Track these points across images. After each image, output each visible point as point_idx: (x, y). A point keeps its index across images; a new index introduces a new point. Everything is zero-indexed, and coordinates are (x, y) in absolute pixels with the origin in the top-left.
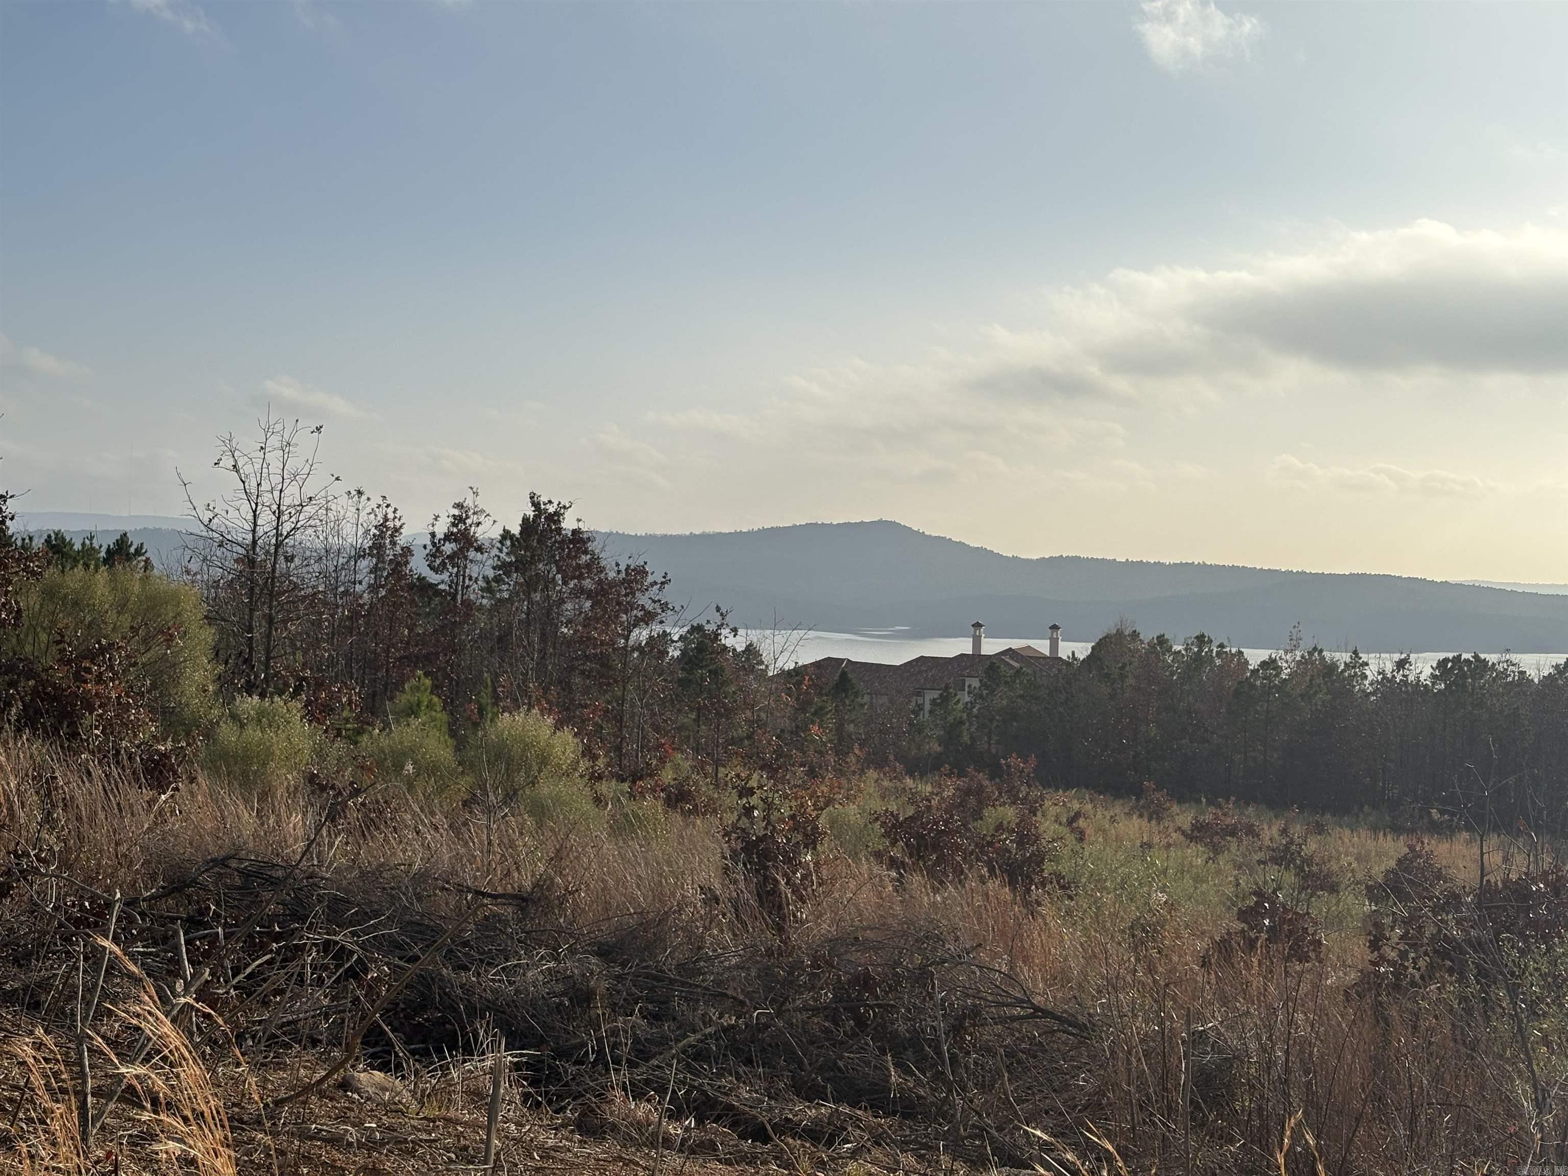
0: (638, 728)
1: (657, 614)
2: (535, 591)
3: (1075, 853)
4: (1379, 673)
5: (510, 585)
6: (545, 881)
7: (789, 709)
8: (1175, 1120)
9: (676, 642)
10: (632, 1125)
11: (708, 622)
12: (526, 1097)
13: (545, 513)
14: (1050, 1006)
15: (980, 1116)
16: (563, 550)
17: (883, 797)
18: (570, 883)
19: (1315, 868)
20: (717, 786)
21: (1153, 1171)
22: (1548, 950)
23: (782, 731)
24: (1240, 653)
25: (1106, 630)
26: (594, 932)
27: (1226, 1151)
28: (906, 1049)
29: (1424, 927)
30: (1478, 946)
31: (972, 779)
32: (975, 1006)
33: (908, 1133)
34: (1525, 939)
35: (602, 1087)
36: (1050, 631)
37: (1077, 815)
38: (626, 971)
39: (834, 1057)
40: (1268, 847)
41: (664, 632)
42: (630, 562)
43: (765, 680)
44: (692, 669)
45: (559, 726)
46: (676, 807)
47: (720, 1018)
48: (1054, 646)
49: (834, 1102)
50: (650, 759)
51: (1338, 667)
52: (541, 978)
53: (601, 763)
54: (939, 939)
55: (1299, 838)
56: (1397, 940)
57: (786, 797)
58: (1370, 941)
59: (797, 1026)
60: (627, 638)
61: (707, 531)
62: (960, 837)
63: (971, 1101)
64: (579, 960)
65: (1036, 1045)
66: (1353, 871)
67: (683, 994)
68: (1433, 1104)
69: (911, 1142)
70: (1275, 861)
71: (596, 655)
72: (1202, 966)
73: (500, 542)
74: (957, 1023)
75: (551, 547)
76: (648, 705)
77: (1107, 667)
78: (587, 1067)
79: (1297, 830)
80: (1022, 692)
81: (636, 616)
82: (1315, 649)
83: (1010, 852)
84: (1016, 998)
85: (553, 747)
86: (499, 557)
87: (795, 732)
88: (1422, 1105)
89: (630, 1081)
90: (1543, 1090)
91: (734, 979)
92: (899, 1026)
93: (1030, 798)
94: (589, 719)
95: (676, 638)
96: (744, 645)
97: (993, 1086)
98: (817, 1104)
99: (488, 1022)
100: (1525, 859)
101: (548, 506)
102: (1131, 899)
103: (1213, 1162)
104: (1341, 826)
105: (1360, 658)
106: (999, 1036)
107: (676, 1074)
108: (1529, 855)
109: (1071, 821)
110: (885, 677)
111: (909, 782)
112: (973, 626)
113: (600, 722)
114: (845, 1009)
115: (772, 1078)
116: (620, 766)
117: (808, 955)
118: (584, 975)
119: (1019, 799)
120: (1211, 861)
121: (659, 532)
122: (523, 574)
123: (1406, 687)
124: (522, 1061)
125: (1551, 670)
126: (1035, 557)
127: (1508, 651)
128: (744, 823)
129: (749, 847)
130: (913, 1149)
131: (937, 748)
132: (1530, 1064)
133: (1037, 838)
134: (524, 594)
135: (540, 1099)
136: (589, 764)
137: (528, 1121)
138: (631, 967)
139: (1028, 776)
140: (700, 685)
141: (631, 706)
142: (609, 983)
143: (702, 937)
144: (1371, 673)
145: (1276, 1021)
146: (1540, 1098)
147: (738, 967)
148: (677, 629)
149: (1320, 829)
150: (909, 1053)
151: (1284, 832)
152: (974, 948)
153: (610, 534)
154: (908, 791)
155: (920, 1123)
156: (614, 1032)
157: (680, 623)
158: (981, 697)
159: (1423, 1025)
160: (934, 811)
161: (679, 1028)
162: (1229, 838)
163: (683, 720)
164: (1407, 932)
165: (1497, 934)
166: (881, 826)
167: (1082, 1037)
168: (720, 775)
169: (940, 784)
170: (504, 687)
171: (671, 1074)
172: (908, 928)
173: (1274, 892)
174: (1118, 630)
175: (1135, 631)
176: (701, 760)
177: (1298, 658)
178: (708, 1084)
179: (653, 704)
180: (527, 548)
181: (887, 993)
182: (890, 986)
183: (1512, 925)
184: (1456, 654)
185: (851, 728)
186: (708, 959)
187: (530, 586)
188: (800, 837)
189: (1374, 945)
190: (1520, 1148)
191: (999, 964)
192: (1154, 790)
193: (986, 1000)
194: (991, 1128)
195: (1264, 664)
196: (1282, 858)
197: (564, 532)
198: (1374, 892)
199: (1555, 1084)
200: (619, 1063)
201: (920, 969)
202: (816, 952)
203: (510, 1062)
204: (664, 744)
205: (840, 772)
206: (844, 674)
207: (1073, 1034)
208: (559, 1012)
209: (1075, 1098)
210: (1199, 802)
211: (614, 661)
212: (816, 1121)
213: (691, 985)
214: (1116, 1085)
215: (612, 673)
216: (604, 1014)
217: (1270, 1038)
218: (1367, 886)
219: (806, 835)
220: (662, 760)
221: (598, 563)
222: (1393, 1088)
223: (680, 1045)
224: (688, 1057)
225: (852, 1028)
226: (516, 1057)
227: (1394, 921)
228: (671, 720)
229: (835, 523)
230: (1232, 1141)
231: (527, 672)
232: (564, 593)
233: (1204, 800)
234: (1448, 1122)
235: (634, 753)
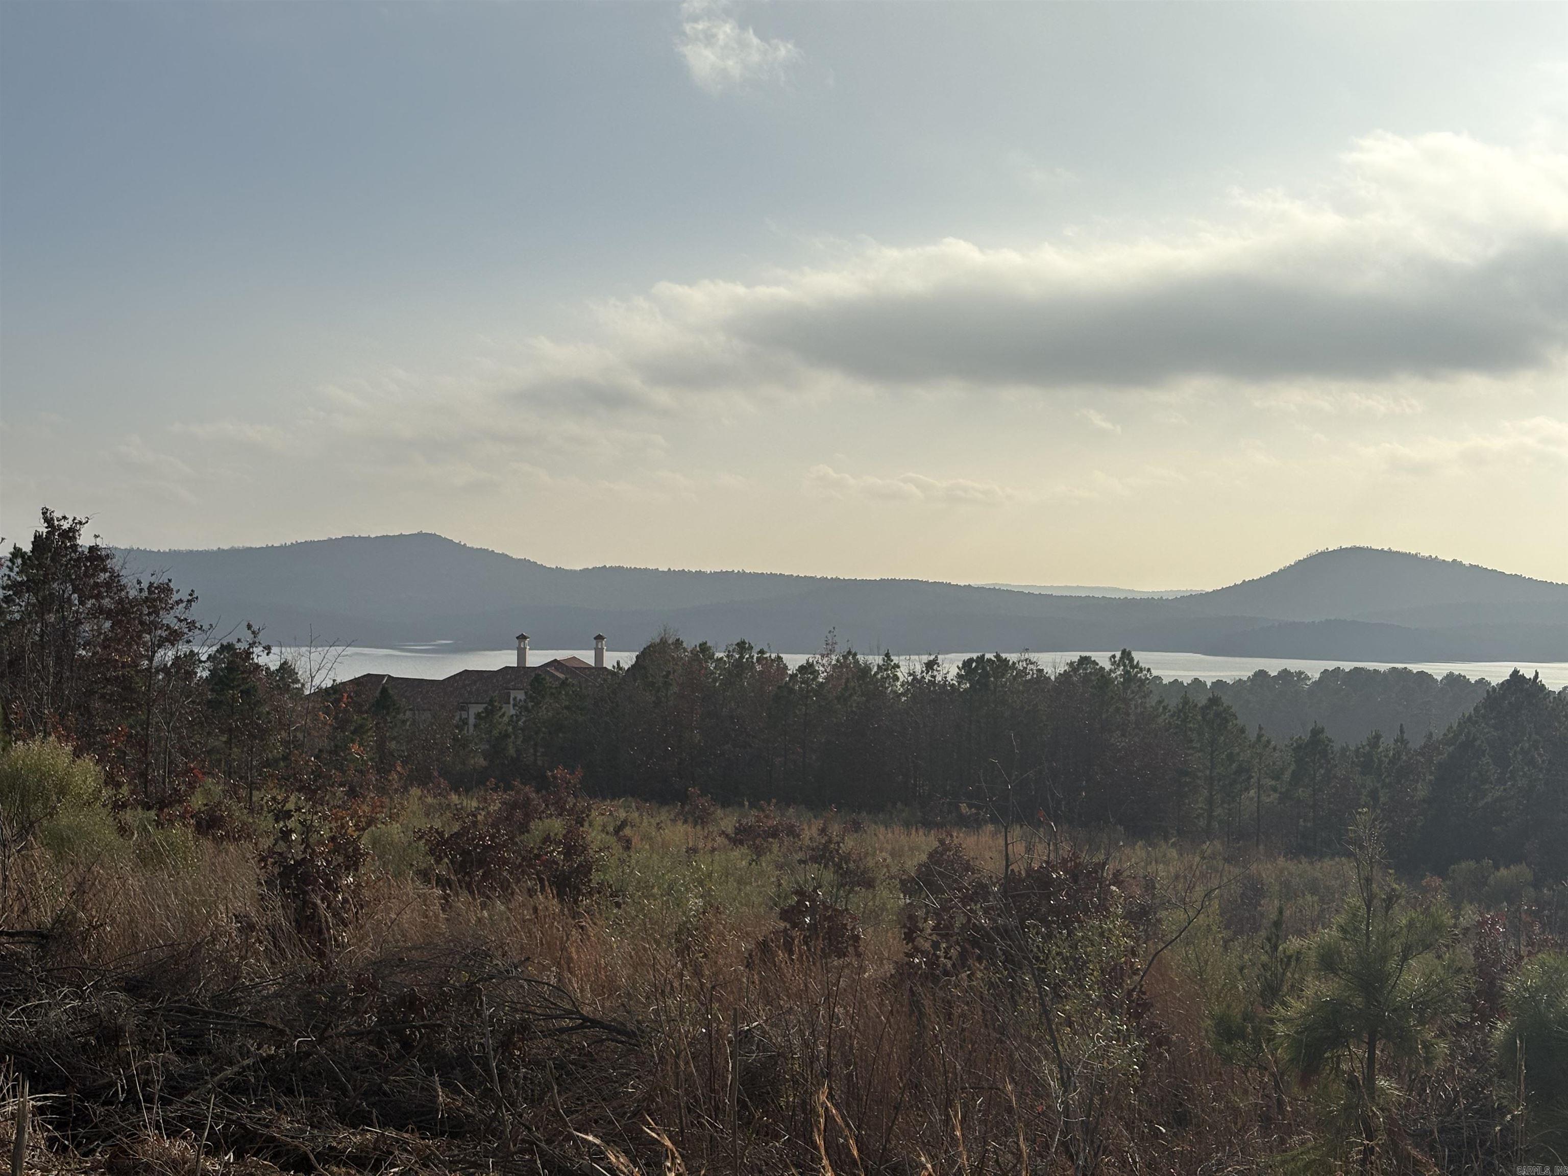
0: (165, 753)
1: (183, 634)
2: (49, 612)
3: (622, 861)
4: (910, 674)
5: (21, 606)
6: (66, 916)
7: (327, 727)
8: (723, 1120)
9: (204, 662)
10: (167, 1163)
11: (239, 640)
12: (51, 1141)
13: (59, 529)
14: (598, 1016)
15: (530, 1130)
16: (80, 568)
17: (427, 815)
18: (94, 917)
19: (852, 865)
20: (251, 811)
21: (703, 1172)
22: (1069, 934)
23: (320, 751)
24: (779, 658)
25: (650, 640)
26: (121, 967)
27: (772, 1147)
28: (453, 1068)
29: (954, 917)
30: (1005, 933)
31: (518, 793)
32: (524, 1020)
33: (456, 1152)
34: (1047, 925)
35: (134, 1127)
36: (595, 641)
37: (624, 824)
38: (157, 1006)
39: (379, 1081)
40: (808, 846)
41: (192, 651)
42: (153, 579)
43: (301, 699)
44: (222, 690)
45: (77, 753)
46: (207, 834)
47: (258, 1049)
48: (599, 657)
49: (380, 1127)
50: (178, 785)
51: (871, 670)
52: (64, 1017)
53: (125, 790)
54: (487, 955)
55: (837, 836)
56: (929, 931)
57: (325, 817)
58: (905, 933)
59: (340, 1052)
60: (151, 660)
61: (236, 546)
62: (506, 851)
63: (521, 1116)
64: (105, 997)
65: (585, 1055)
66: (888, 866)
67: (219, 1027)
68: (966, 1088)
69: (459, 1162)
70: (814, 859)
71: (117, 677)
72: (747, 967)
73: (11, 560)
74: (505, 1038)
75: (66, 565)
76: (175, 729)
77: (652, 675)
78: (117, 1106)
79: (835, 829)
80: (567, 703)
81: (160, 636)
82: (849, 653)
83: (558, 864)
84: (565, 1010)
85: (72, 775)
86: (9, 576)
87: (335, 752)
88: (956, 1091)
89: (163, 1119)
90: (1068, 1069)
91: (272, 1009)
92: (447, 1045)
93: (577, 809)
94: (111, 745)
95: (204, 658)
96: (278, 664)
97: (543, 1099)
98: (362, 1130)
99: (8, 1067)
100: (1045, 848)
101: (62, 522)
102: (678, 905)
103: (759, 1159)
104: (876, 823)
105: (892, 661)
106: (548, 1048)
107: (213, 1109)
108: (1049, 845)
109: (618, 830)
110: (427, 692)
111: (454, 798)
112: (517, 638)
113: (123, 748)
114: (389, 1032)
115: (314, 1107)
116: (145, 793)
117: (350, 978)
118: (111, 1012)
119: (566, 810)
120: (754, 863)
121: (183, 547)
122: (36, 594)
123: (934, 687)
124: (46, 1105)
125: (1066, 668)
126: (578, 568)
127: (1027, 650)
128: (282, 847)
129: (287, 872)
130: (462, 1169)
131: (482, 762)
132: (1056, 1046)
133: (585, 849)
134: (37, 615)
135: (66, 1142)
136: (111, 792)
137: (54, 1166)
138: (162, 1002)
139: (575, 787)
140: (232, 706)
141: (157, 730)
142: (139, 1019)
143: (237, 966)
144: (902, 674)
145: (818, 1017)
146: (1065, 1076)
147: (276, 995)
148: (206, 648)
149: (856, 827)
150: (457, 1071)
151: (823, 831)
152: (522, 963)
153: (130, 551)
154: (453, 807)
155: (468, 1142)
156: (147, 1070)
157: (208, 642)
158: (527, 709)
159: (956, 1012)
160: (480, 827)
161: (215, 1061)
162: (770, 840)
163: (212, 742)
164: (939, 924)
165: (1022, 922)
166: (426, 844)
167: (630, 1044)
168: (254, 799)
169: (486, 799)
170: (16, 714)
171: (211, 1108)
172: (455, 945)
173: (815, 890)
174: (661, 640)
175: (678, 640)
176: (234, 784)
177: (834, 662)
178: (247, 1117)
179: (181, 727)
180: (40, 566)
181: (433, 1013)
182: (437, 1006)
183: (1036, 911)
184: (979, 654)
185: (393, 745)
186: (245, 988)
187: (43, 606)
188: (341, 859)
189: (909, 937)
190: (1048, 1126)
191: (548, 976)
192: (699, 796)
193: (534, 1013)
194: (541, 1141)
195: (802, 669)
196: (823, 856)
197: (80, 550)
198: (909, 886)
199: (1078, 1064)
200: (152, 1102)
201: (467, 987)
202: (359, 976)
203: (33, 1106)
204: (193, 769)
205: (382, 790)
206: (384, 691)
207: (622, 1042)
208: (85, 1051)
209: (623, 1106)
210: (741, 805)
211: (137, 683)
212: (361, 1147)
213: (227, 1016)
214: (665, 1091)
215: (135, 696)
216: (134, 1052)
217: (812, 1033)
218: (901, 880)
219: (347, 857)
220: (191, 786)
221: (119, 581)
222: (929, 1075)
223: (216, 1079)
224: (225, 1090)
225: (398, 1051)
226: (39, 1101)
227: (927, 913)
228: (201, 743)
229: (373, 536)
230: (777, 1136)
231: (42, 698)
232: (81, 613)
233: (747, 803)
234: (980, 1105)
235: (160, 780)
